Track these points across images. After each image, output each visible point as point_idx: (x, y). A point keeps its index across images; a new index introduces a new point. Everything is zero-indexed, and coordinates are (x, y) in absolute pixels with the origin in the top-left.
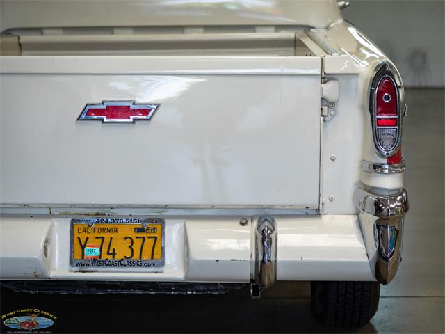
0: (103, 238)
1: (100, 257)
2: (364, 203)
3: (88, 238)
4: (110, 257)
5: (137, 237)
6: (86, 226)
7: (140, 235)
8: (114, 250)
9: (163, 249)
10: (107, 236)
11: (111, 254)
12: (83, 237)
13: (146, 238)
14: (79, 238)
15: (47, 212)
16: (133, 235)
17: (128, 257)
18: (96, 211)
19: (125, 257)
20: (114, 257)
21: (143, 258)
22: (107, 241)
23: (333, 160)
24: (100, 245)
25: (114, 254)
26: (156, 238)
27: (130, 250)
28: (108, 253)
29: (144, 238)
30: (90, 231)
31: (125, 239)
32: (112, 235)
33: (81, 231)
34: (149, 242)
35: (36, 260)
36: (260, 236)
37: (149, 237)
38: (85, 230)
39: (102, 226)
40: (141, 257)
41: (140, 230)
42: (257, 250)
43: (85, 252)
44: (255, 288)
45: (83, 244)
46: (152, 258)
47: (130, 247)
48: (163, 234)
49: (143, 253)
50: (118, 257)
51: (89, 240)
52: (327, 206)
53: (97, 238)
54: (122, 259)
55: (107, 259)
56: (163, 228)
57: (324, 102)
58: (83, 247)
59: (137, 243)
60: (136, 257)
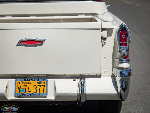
0: (26, 86)
1: (25, 93)
2: (116, 73)
3: (21, 86)
4: (29, 93)
5: (38, 86)
6: (20, 82)
8: (30, 90)
9: (47, 89)
10: (28, 85)
11: (29, 91)
12: (19, 86)
13: (41, 86)
14: (18, 86)
16: (37, 85)
17: (35, 92)
19: (34, 92)
20: (30, 93)
21: (40, 93)
22: (27, 87)
23: (105, 58)
24: (25, 88)
25: (30, 91)
26: (44, 86)
27: (35, 90)
28: (28, 91)
29: (40, 86)
30: (22, 83)
31: (34, 86)
33: (18, 83)
35: (3, 94)
36: (80, 85)
37: (42, 85)
38: (20, 83)
39: (26, 82)
40: (39, 92)
41: (38, 83)
42: (79, 89)
43: (20, 91)
44: (79, 103)
45: (19, 88)
46: (43, 93)
47: (36, 89)
48: (47, 84)
49: (40, 91)
50: (31, 93)
51: (21, 87)
52: (104, 74)
53: (24, 86)
54: (33, 93)
55: (28, 93)
56: (47, 82)
57: (102, 38)
58: (19, 89)
59: (38, 88)
60: (38, 92)
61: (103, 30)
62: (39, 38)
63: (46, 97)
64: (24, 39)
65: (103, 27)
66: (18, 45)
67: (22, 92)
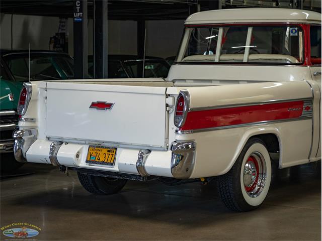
1: (95, 160)
3: (93, 153)
4: (98, 160)
6: (93, 148)
7: (109, 153)
9: (114, 159)
10: (98, 152)
14: (90, 152)
15: (84, 142)
16: (107, 153)
17: (103, 161)
18: (98, 143)
21: (108, 162)
22: (98, 154)
23: (172, 129)
24: (96, 155)
26: (113, 154)
30: (94, 150)
31: (104, 154)
32: (100, 152)
34: (111, 156)
35: (72, 159)
37: (111, 154)
38: (92, 150)
41: (109, 151)
46: (111, 162)
47: (105, 157)
48: (116, 153)
49: (108, 160)
50: (100, 161)
53: (95, 153)
56: (116, 151)
57: (167, 105)
58: (91, 156)
59: (107, 156)
60: (106, 161)
61: (168, 96)
62: (108, 101)
63: (112, 164)
64: (95, 101)
65: (167, 93)
66: (90, 107)
67: (92, 159)
